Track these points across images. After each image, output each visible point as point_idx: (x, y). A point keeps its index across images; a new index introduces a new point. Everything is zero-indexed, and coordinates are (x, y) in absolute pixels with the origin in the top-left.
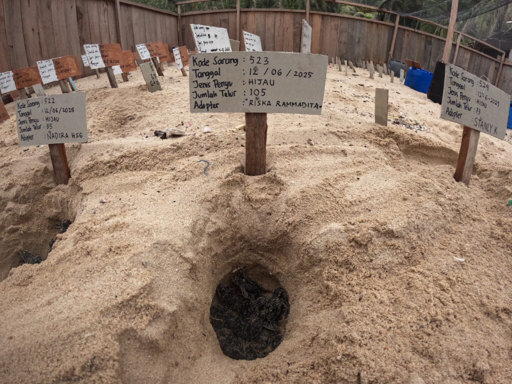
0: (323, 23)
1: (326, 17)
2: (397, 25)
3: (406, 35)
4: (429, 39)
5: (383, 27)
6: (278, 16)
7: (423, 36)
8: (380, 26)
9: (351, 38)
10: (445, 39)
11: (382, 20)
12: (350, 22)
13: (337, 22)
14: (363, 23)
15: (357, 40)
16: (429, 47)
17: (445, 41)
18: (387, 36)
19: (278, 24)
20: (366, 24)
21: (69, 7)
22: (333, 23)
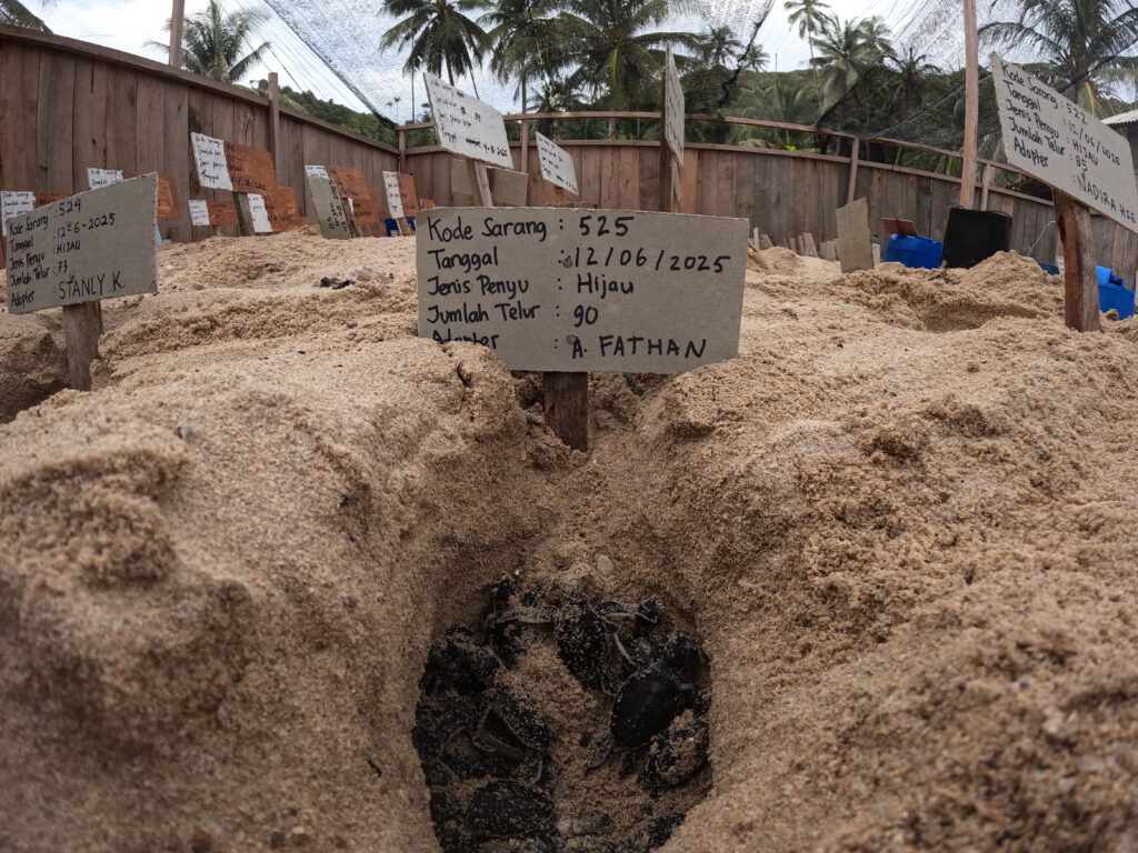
0: (700, 166)
1: (706, 155)
2: (855, 161)
3: (875, 180)
4: (925, 183)
5: (826, 167)
6: (608, 157)
7: (911, 179)
8: (820, 166)
9: (762, 194)
10: (958, 180)
11: (823, 152)
12: (758, 160)
13: (732, 163)
14: (786, 162)
15: (774, 199)
16: (926, 201)
17: (960, 184)
18: (835, 187)
19: (607, 172)
20: (792, 164)
21: (173, 108)
22: (722, 166)
